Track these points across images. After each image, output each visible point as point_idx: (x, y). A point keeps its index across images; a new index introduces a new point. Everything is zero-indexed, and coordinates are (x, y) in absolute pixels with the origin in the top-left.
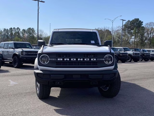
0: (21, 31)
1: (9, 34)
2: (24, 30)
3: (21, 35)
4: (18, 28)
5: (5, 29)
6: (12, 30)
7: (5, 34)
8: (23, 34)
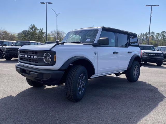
0: (155, 34)
1: (145, 37)
2: (158, 34)
3: (155, 37)
4: (153, 32)
5: (141, 34)
6: (147, 34)
7: (141, 38)
8: (157, 37)
